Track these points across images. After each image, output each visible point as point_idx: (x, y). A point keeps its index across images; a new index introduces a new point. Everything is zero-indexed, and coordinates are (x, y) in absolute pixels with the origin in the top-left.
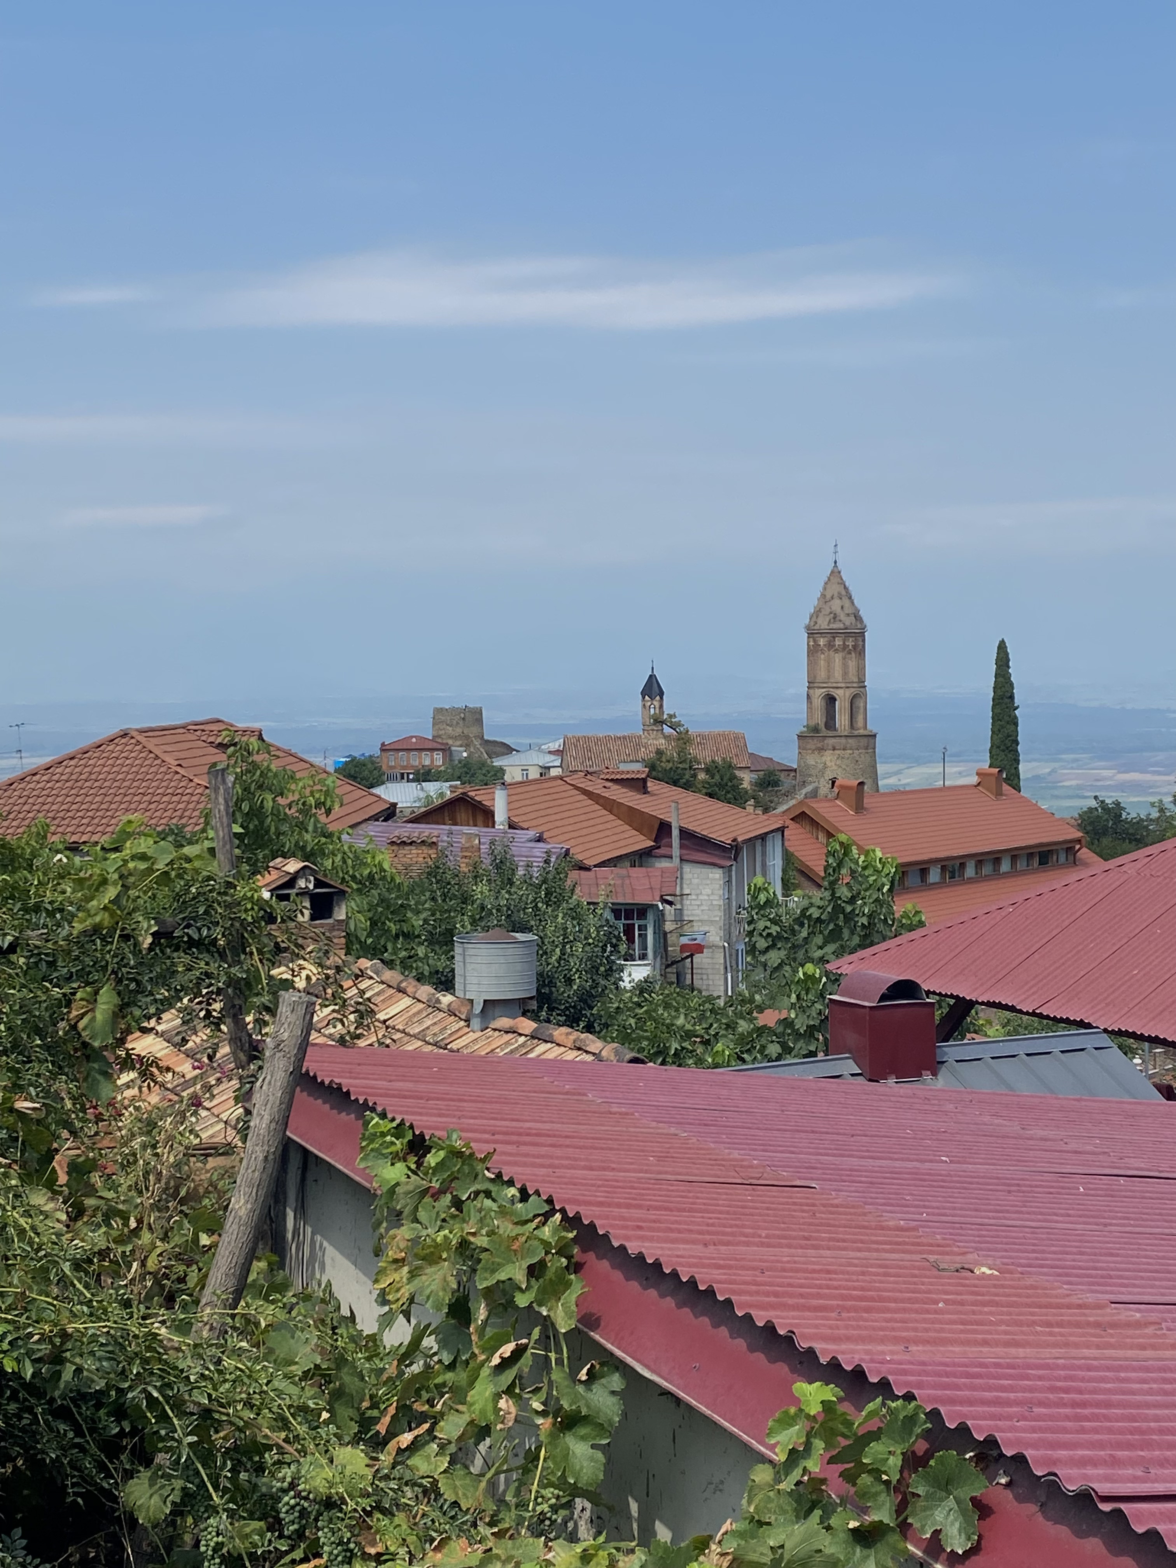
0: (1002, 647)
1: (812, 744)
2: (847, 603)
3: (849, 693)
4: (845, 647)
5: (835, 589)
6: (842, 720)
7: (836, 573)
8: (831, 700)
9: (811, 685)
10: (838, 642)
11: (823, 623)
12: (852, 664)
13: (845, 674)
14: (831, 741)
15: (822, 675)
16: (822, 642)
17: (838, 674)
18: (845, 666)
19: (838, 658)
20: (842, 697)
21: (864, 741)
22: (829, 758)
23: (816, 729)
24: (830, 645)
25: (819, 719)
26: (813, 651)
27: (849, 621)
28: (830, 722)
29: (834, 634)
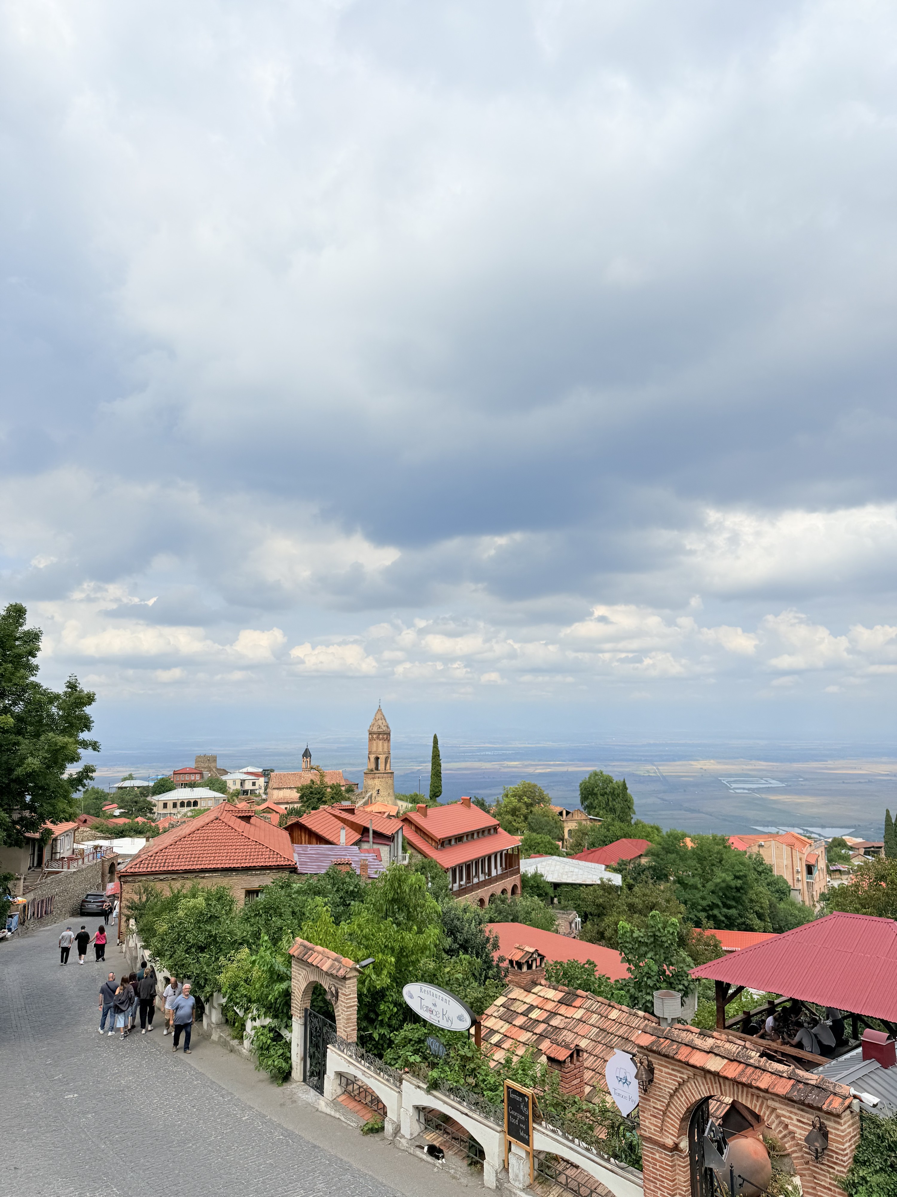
0: (435, 737)
1: (371, 776)
2: (384, 722)
3: (384, 756)
4: (383, 738)
5: (379, 716)
6: (381, 766)
7: (380, 710)
8: (377, 759)
9: (370, 753)
10: (381, 736)
11: (375, 729)
12: (386, 745)
13: (383, 749)
14: (377, 775)
15: (374, 749)
16: (375, 736)
17: (380, 750)
18: (383, 745)
19: (380, 742)
20: (382, 758)
21: (390, 775)
22: (377, 781)
23: (372, 770)
24: (378, 738)
25: (372, 766)
26: (371, 740)
27: (385, 728)
28: (377, 769)
29: (379, 734)
